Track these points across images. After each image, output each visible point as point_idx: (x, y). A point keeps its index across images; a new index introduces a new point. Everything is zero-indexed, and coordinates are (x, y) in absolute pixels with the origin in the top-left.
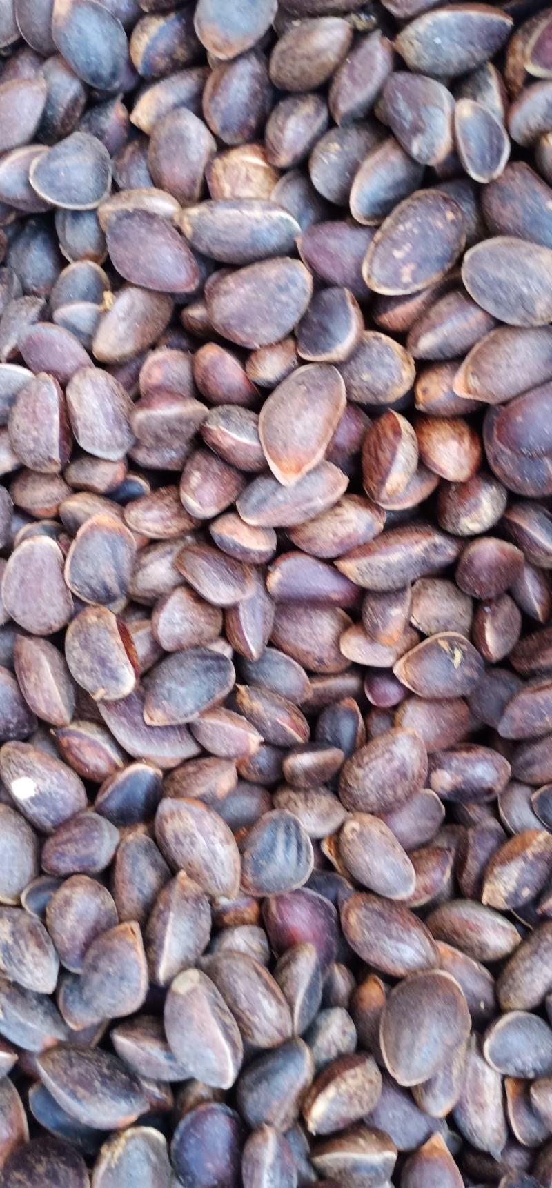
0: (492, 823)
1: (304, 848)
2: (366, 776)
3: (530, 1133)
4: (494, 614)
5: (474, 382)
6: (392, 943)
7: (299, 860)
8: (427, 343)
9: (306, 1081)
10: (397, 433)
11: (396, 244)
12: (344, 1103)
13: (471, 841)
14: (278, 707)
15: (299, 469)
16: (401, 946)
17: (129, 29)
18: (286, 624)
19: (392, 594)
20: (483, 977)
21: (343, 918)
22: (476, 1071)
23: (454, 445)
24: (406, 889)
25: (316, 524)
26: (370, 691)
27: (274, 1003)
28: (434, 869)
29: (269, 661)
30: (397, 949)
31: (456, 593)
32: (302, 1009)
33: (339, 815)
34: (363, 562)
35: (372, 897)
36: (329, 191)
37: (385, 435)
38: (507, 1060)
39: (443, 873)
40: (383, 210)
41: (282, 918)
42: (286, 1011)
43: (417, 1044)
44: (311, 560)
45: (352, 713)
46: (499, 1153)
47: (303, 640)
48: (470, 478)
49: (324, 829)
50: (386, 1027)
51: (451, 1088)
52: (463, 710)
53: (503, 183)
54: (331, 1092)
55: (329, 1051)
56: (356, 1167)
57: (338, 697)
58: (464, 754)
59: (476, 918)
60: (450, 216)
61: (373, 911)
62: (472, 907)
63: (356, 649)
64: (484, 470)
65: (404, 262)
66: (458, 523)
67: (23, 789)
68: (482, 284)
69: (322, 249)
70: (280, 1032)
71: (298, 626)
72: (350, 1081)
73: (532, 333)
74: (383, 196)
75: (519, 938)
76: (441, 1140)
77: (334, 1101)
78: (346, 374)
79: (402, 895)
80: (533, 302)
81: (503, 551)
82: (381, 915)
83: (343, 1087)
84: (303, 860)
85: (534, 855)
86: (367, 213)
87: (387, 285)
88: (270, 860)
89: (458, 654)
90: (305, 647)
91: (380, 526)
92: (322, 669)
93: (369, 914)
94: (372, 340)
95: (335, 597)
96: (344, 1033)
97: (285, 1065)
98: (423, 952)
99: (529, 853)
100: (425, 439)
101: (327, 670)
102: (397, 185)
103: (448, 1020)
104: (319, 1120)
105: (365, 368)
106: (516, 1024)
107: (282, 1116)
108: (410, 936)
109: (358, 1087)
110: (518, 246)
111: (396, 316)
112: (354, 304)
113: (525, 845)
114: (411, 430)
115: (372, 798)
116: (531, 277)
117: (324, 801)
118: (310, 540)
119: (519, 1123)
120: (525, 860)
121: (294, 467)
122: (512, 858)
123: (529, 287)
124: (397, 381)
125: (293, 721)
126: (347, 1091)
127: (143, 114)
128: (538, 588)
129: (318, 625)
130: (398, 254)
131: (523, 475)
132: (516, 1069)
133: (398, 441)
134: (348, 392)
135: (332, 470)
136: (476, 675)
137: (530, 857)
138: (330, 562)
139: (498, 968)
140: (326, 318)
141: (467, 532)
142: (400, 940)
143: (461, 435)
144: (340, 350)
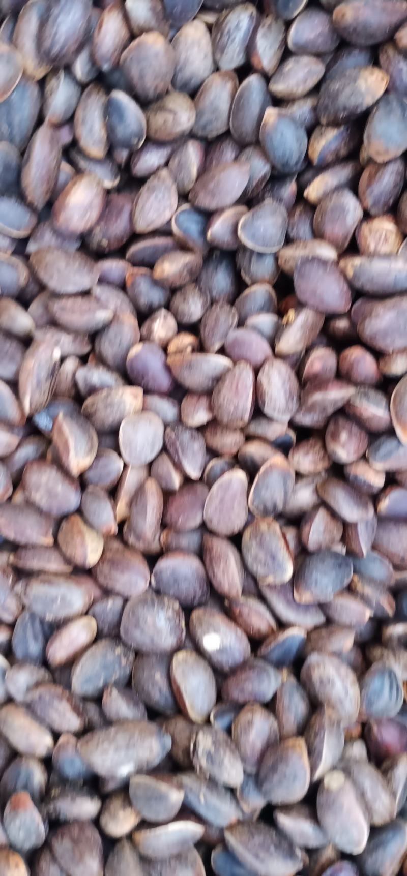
17: (310, 132)
67: (211, 642)
127: (313, 191)
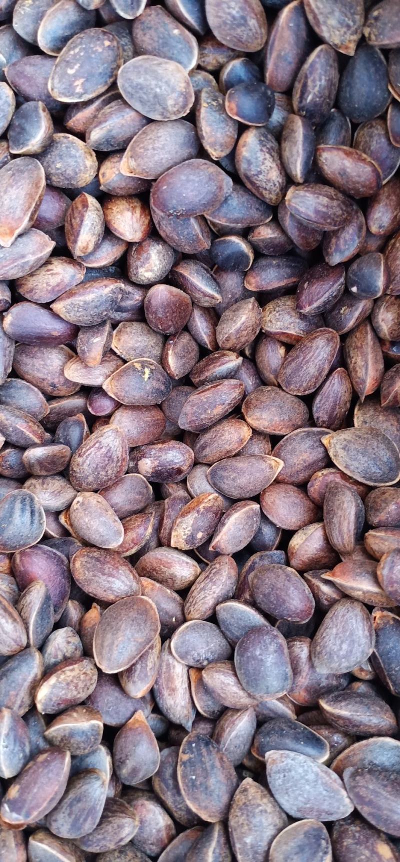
0: (182, 493)
1: (37, 514)
2: (84, 462)
3: (208, 706)
4: (175, 344)
5: (133, 163)
6: (105, 577)
7: (32, 522)
8: (96, 135)
9: (36, 676)
10: (85, 205)
11: (68, 64)
12: (63, 689)
13: (166, 506)
14: (18, 417)
15: (12, 233)
16: (110, 579)
18: (25, 359)
19: (94, 327)
20: (174, 599)
21: (71, 565)
22: (168, 665)
23: (128, 214)
24: (117, 540)
25: (34, 278)
26: (90, 405)
27: (10, 621)
28: (139, 526)
29: (15, 387)
30: (108, 581)
31: (149, 331)
32: (36, 628)
33: (69, 493)
34: (68, 301)
35: (93, 549)
36: (27, 33)
37: (77, 208)
38: (187, 653)
39: (146, 529)
40: (62, 42)
41: (24, 567)
42: (20, 627)
43: (116, 643)
44: (34, 306)
45: (80, 423)
46: (190, 724)
47: (38, 370)
48: (143, 240)
49: (57, 503)
50: (97, 634)
51: (146, 676)
52: (157, 415)
53: (143, 19)
54: (53, 680)
55: (56, 656)
56: (72, 734)
57: (71, 413)
58: (160, 446)
59: (167, 557)
60: (107, 43)
61: (92, 558)
62: (165, 551)
63: (76, 374)
64: (153, 234)
65: (76, 76)
66: (137, 273)
68: (130, 89)
69: (21, 74)
70: (15, 641)
71: (34, 360)
72: (68, 673)
73: (170, 125)
74: (60, 33)
75: (199, 570)
76: (143, 716)
77: (54, 686)
78: (45, 164)
79: (113, 545)
80: (165, 100)
81: (171, 293)
82: (98, 560)
83: (62, 677)
84: (36, 521)
85: (204, 508)
86: (50, 45)
87: (66, 96)
88: (10, 523)
89: (147, 371)
90: (40, 375)
91: (80, 276)
92: (55, 393)
93: (89, 560)
94: (62, 138)
95: (55, 334)
96: (69, 643)
97: (19, 665)
98: (128, 583)
99: (201, 507)
100: (109, 212)
101: (62, 394)
102: (72, 25)
103: (139, 625)
104: (43, 701)
105: (58, 158)
106: (192, 628)
107: (19, 702)
108: (117, 572)
109: (74, 677)
110: (152, 60)
111: (77, 120)
112: (44, 111)
113: (199, 503)
114: (98, 205)
115: (91, 479)
116: (161, 80)
117: (58, 483)
118: (31, 290)
119: (200, 699)
120: (198, 512)
121: (8, 231)
122: (189, 512)
123: (160, 87)
124: (82, 168)
125: (30, 427)
126: (65, 680)
128: (205, 324)
129: (49, 358)
130: (71, 72)
131: (178, 235)
132: (194, 659)
133: (86, 211)
134: (48, 177)
135: (40, 235)
136: (163, 388)
137: (202, 510)
138: (47, 306)
139: (184, 592)
140: (24, 121)
141: (146, 282)
142: (110, 575)
143: (134, 208)
144: (35, 142)
